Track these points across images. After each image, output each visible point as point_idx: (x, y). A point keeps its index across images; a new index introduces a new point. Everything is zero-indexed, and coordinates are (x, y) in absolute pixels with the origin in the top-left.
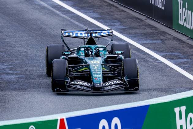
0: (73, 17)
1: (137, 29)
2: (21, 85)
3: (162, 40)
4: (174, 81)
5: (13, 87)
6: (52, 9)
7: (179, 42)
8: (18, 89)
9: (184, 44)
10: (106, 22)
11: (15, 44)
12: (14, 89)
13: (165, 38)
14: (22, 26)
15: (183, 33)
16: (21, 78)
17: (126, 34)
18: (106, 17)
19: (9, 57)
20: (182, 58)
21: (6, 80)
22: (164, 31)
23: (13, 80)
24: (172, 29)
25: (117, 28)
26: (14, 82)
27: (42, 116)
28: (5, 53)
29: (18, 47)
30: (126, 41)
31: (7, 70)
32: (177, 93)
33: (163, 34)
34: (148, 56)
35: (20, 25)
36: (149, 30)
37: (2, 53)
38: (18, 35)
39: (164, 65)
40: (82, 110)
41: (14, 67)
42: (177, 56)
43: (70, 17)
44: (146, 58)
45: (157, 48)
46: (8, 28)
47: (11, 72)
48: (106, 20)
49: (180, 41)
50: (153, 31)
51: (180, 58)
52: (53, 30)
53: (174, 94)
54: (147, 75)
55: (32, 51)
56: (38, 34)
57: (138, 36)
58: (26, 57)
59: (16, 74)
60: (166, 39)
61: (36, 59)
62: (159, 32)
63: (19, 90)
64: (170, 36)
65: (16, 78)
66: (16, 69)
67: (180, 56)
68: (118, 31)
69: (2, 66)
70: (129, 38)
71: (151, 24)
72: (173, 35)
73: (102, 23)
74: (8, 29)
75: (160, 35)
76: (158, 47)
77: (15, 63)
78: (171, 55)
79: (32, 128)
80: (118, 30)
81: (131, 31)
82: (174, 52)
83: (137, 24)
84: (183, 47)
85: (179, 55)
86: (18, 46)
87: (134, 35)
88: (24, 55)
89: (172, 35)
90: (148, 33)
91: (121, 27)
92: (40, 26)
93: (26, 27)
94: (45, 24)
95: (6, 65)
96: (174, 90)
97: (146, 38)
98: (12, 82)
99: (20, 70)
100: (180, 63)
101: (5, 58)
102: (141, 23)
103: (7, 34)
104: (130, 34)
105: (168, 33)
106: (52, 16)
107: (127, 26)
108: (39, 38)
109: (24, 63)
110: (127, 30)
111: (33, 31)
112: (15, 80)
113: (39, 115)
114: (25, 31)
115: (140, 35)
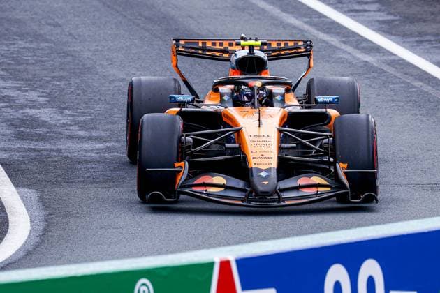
1: (425, 21)
5: (89, 174)
8: (102, 180)
10: (341, 3)
11: (93, 58)
12: (91, 179)
14: (113, 9)
16: (109, 150)
17: (395, 35)
19: (78, 92)
21: (69, 155)
23: (89, 154)
25: (371, 19)
26: (92, 161)
27: (168, 252)
29: (103, 66)
30: (395, 55)
31: (71, 128)
37: (58, 83)
38: (102, 35)
41: (92, 119)
46: (75, 16)
47: (82, 133)
52: (199, 23)
57: (427, 41)
59: (98, 139)
63: (105, 182)
65: (98, 151)
66: (95, 126)
68: (372, 25)
69: (59, 117)
70: (404, 47)
74: (76, 19)
77: (93, 108)
79: (144, 284)
80: (374, 23)
81: (408, 27)
83: (426, 8)
86: (102, 62)
87: (417, 39)
88: (119, 90)
91: (383, 17)
92: (162, 10)
93: (123, 13)
95: (70, 115)
98: (86, 160)
99: (108, 129)
101: (67, 97)
102: (435, 7)
103: (73, 32)
104: (405, 35)
107: (399, 13)
108: (161, 43)
109: (119, 110)
110: (397, 25)
111: (142, 25)
112: (93, 155)
113: (161, 249)
114: (121, 23)
115: (432, 39)
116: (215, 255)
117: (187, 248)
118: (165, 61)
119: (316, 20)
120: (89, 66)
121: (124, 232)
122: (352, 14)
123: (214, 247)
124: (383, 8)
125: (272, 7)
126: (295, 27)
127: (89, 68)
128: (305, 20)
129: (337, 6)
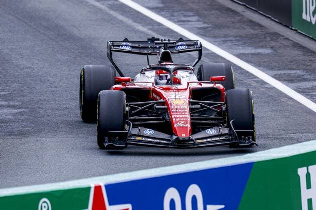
0: (114, 6)
1: (228, 28)
2: (23, 126)
3: (272, 48)
4: (295, 120)
5: (8, 130)
7: (303, 52)
8: (16, 134)
9: (312, 56)
10: (172, 16)
11: (10, 53)
12: (9, 133)
13: (278, 44)
14: (23, 21)
15: (311, 37)
16: (21, 114)
17: (208, 37)
18: (173, 7)
20: (309, 80)
22: (277, 32)
23: (7, 117)
24: (291, 29)
25: (192, 26)
26: (10, 121)
27: (60, 181)
30: (209, 50)
32: (300, 142)
33: (274, 38)
34: (248, 76)
35: (20, 20)
36: (250, 31)
38: (15, 39)
39: (276, 92)
41: (10, 94)
42: (299, 76)
43: (108, 7)
44: (245, 80)
45: (265, 62)
47: (3, 103)
48: (172, 12)
49: (305, 50)
50: (257, 32)
51: (305, 80)
52: (79, 30)
53: (295, 143)
55: (41, 66)
57: (229, 41)
58: (30, 77)
59: (13, 107)
60: (280, 47)
61: (48, 81)
62: (267, 33)
63: (19, 135)
64: (287, 41)
65: (14, 115)
66: (12, 99)
67: (305, 77)
70: (214, 45)
71: (253, 20)
72: (293, 40)
73: (165, 17)
75: (269, 39)
76: (266, 60)
77: (10, 87)
78: (289, 75)
79: (44, 202)
80: (194, 30)
81: (217, 32)
82: (295, 70)
83: (229, 19)
84: (311, 61)
85: (303, 74)
86: (16, 57)
87: (223, 39)
88: (27, 74)
89: (291, 39)
90: (247, 35)
91: (201, 25)
92: (55, 22)
93: (30, 24)
94: (64, 20)
96: (296, 136)
97: (245, 44)
98: (5, 121)
99: (20, 100)
100: (305, 89)
102: (235, 18)
104: (215, 37)
105: (283, 36)
106: (76, 4)
107: (211, 23)
108: (54, 43)
109: (27, 88)
110: (210, 30)
111: (42, 32)
112: (11, 117)
113: (56, 179)
114: (28, 30)
115: (233, 39)
116: (92, 183)
117: (73, 178)
118: (57, 55)
119: (157, 27)
120: (7, 59)
121: (31, 168)
122: (180, 23)
123: (90, 177)
124: (201, 19)
125: (127, 19)
126: (142, 33)
127: (7, 61)
128: (149, 27)
129: (170, 18)
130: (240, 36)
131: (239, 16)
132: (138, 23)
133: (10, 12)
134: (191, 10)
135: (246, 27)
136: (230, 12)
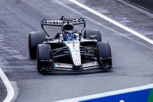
0: (86, 13)
1: (141, 22)
6: (67, 7)
10: (114, 17)
12: (34, 77)
17: (132, 27)
18: (114, 13)
21: (27, 70)
23: (33, 69)
25: (124, 22)
26: (34, 71)
28: (26, 46)
30: (132, 34)
31: (28, 61)
34: (151, 46)
37: (23, 47)
40: (94, 94)
43: (82, 14)
44: (149, 48)
48: (114, 15)
54: (150, 63)
56: (54, 29)
57: (142, 29)
63: (39, 78)
69: (24, 58)
70: (135, 31)
73: (111, 18)
80: (125, 24)
81: (136, 24)
83: (142, 18)
87: (139, 28)
90: (151, 26)
91: (128, 21)
97: (150, 30)
98: (32, 71)
101: (26, 51)
102: (145, 17)
104: (135, 27)
107: (133, 20)
110: (133, 24)
113: (56, 99)
115: (144, 28)
121: (44, 94)
123: (73, 98)
124: (128, 18)
126: (99, 26)
128: (103, 23)
129: (113, 18)
130: (148, 26)
131: (147, 16)
132: (97, 21)
133: (35, 18)
134: (123, 14)
135: (150, 22)
136: (143, 15)
